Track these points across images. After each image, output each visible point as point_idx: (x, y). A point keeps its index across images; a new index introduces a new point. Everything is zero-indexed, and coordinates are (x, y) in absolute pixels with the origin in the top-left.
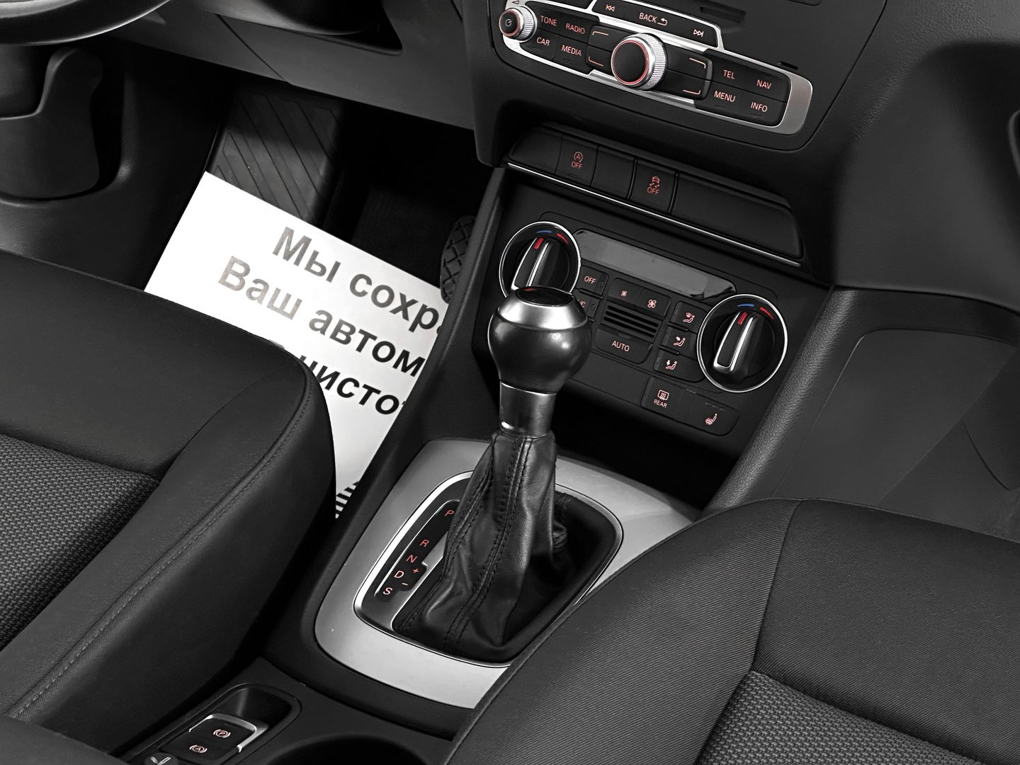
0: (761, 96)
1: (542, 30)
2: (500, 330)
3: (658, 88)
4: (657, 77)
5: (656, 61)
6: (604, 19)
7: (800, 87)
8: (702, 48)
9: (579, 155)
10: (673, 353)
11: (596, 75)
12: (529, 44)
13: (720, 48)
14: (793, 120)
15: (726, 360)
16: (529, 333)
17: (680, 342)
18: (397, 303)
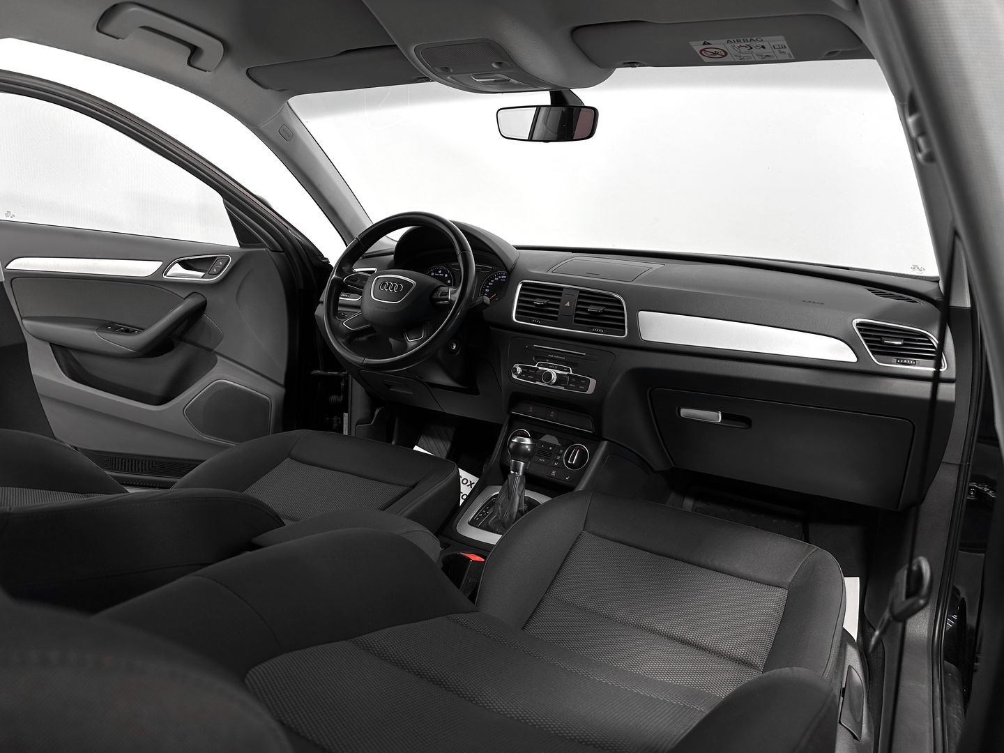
0: (582, 384)
1: (523, 372)
2: (511, 446)
3: (555, 384)
4: (554, 381)
5: (554, 377)
6: (540, 368)
7: (593, 382)
8: (566, 373)
9: (531, 408)
10: (557, 461)
11: (537, 383)
12: (519, 376)
13: (571, 373)
14: (591, 390)
15: (572, 460)
16: (518, 445)
17: (558, 458)
18: (469, 483)
